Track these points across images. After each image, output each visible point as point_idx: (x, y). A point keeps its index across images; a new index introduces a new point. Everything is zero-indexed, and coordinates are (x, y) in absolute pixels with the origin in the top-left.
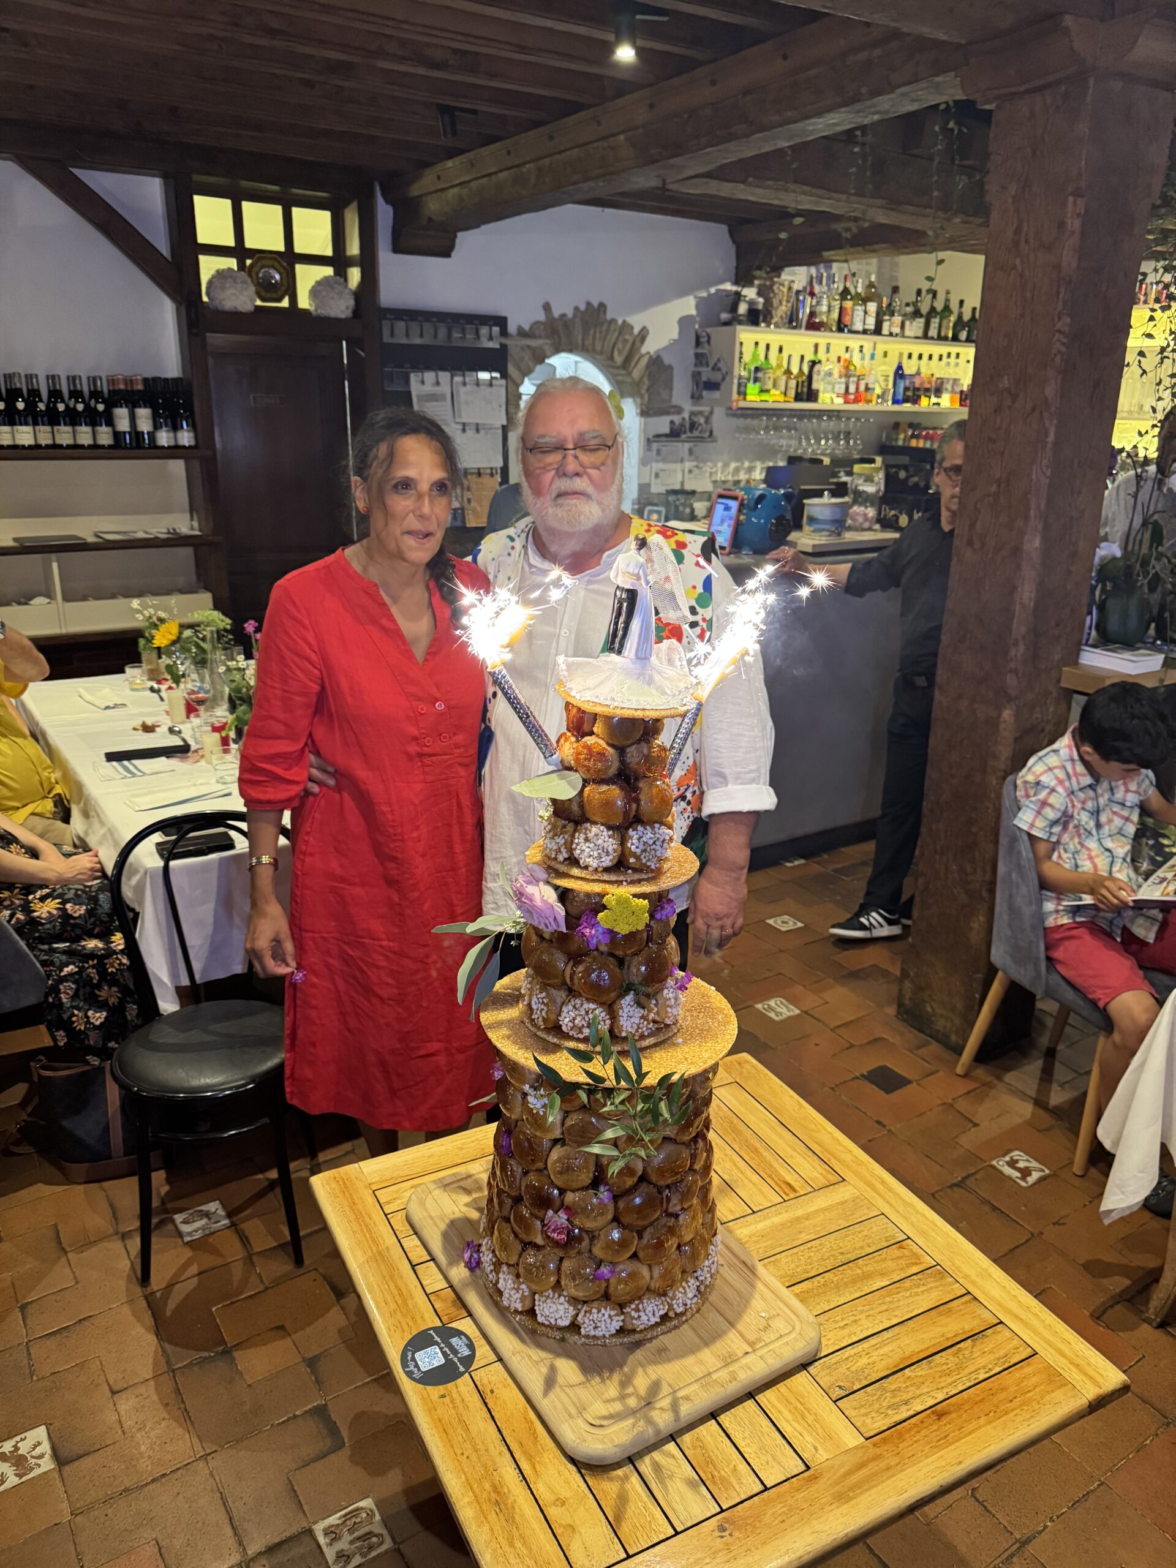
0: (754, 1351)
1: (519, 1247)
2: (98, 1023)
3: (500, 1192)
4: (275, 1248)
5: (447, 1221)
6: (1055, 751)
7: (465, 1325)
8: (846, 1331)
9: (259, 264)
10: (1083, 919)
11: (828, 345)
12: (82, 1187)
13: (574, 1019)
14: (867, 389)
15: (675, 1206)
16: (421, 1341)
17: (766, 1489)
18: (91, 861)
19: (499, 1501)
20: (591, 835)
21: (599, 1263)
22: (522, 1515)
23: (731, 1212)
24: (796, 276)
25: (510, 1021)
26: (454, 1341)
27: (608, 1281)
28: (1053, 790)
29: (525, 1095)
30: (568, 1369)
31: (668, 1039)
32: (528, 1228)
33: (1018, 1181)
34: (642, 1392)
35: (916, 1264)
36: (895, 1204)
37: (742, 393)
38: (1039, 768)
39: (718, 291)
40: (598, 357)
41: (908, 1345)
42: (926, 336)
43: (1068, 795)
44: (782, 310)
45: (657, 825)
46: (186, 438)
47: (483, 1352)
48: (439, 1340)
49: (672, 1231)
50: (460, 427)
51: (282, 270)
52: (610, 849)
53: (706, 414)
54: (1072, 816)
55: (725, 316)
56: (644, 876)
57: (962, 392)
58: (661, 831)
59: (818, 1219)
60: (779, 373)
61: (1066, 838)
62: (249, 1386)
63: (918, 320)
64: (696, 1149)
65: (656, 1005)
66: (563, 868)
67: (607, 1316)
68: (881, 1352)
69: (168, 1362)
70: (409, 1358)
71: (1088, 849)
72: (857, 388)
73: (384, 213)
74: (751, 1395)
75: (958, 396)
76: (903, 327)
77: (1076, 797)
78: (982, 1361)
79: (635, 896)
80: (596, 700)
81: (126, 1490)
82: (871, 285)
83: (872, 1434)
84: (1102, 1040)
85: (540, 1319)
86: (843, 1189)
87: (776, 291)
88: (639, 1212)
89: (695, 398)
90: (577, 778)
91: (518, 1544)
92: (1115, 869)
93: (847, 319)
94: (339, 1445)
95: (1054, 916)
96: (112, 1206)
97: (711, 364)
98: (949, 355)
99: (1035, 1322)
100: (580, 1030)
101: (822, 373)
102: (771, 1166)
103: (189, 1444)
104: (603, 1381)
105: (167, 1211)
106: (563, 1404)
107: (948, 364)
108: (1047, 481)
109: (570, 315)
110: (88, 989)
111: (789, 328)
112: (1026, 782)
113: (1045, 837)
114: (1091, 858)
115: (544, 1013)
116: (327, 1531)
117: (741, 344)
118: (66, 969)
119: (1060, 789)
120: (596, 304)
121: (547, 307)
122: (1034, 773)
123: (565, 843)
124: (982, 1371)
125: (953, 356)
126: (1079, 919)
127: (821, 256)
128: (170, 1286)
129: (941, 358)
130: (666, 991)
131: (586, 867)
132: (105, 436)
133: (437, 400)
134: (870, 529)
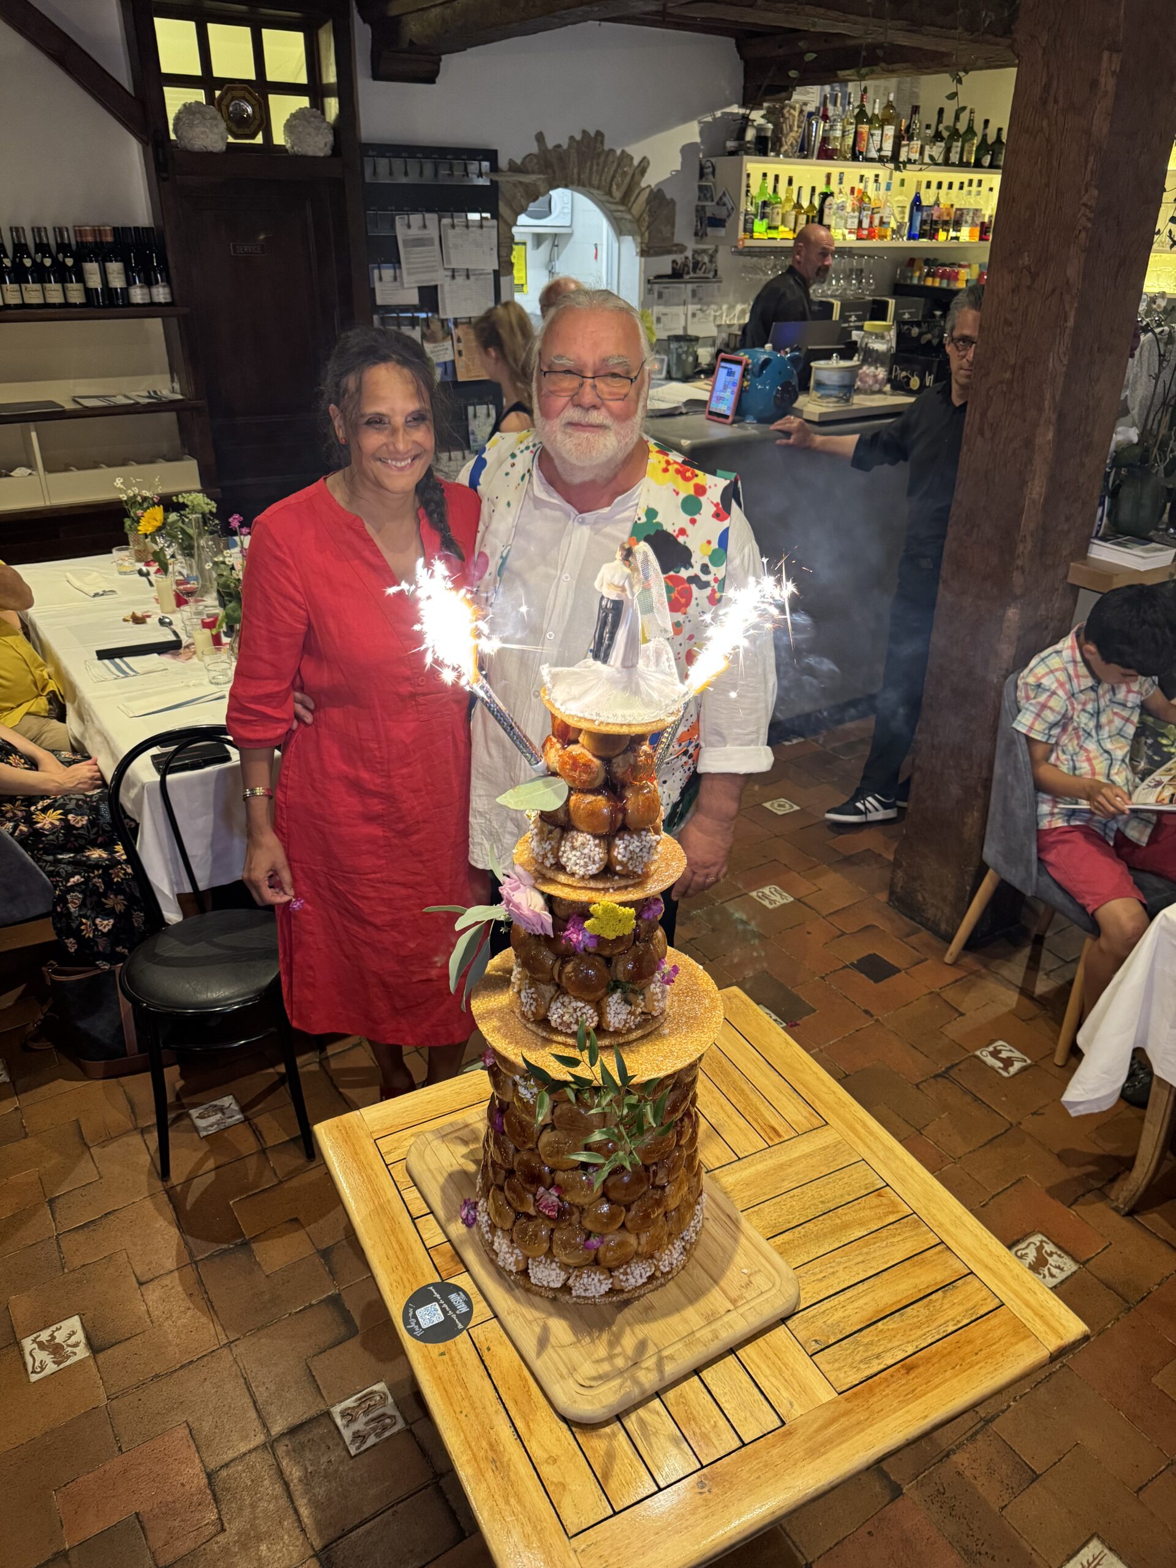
0: (736, 1308)
1: (512, 1215)
2: (106, 930)
3: (494, 1163)
4: (287, 1142)
5: (446, 1175)
6: (1058, 652)
7: (462, 1281)
8: (824, 1283)
9: (229, 96)
10: (1078, 823)
11: (842, 174)
12: (101, 1082)
13: (563, 1016)
14: (882, 223)
15: (660, 1178)
16: (421, 1298)
17: (744, 1445)
18: (90, 770)
19: (497, 1461)
20: (577, 844)
21: (589, 1234)
22: (517, 1473)
23: (718, 1158)
24: (809, 97)
25: (500, 1010)
26: (453, 1297)
27: (597, 1249)
28: (1054, 693)
29: (515, 1084)
30: (560, 1328)
31: (656, 1029)
32: (522, 1200)
33: (1001, 1071)
34: (630, 1352)
35: (893, 1213)
36: (875, 1149)
37: (749, 230)
38: (1041, 670)
39: (724, 114)
40: (595, 192)
41: (882, 1297)
42: (946, 162)
43: (1069, 698)
44: (792, 138)
45: (644, 833)
46: (161, 294)
47: (480, 1309)
48: (438, 1296)
49: (658, 1203)
50: (449, 273)
51: (254, 102)
52: (597, 858)
53: (710, 252)
54: (1072, 718)
55: (731, 144)
56: (631, 882)
57: (983, 224)
58: (648, 838)
59: (801, 1165)
60: (788, 207)
61: (1065, 739)
62: (267, 1276)
63: (938, 144)
64: (682, 1127)
65: (643, 1000)
66: (550, 874)
67: (596, 1280)
68: (856, 1304)
69: (191, 1255)
70: (410, 1315)
71: (1087, 750)
72: (871, 223)
73: (362, 34)
74: (732, 1351)
75: (978, 229)
76: (922, 153)
77: (1076, 699)
78: (951, 1313)
79: (624, 904)
80: (581, 715)
81: (157, 1376)
82: (889, 105)
83: (844, 1388)
84: (1088, 941)
85: (533, 1280)
86: (826, 1134)
87: (787, 115)
88: (627, 1189)
89: (700, 235)
90: (562, 785)
91: (512, 1501)
92: (1114, 771)
93: (862, 146)
94: (352, 1332)
95: (1049, 819)
96: (130, 1102)
97: (716, 199)
98: (971, 182)
99: (1004, 1272)
100: (569, 1026)
101: (835, 206)
102: (757, 1109)
103: (213, 1332)
104: (593, 1341)
105: (182, 1106)
106: (555, 1364)
107: (970, 193)
108: (1064, 369)
109: (565, 146)
110: (95, 898)
111: (799, 157)
112: (1026, 684)
113: (1044, 740)
114: (1089, 760)
115: (533, 1008)
116: (343, 1414)
117: (748, 175)
118: (72, 880)
119: (1061, 692)
120: (592, 134)
121: (540, 138)
122: (1035, 676)
123: (552, 849)
124: (951, 1323)
125: (975, 183)
126: (1073, 823)
127: (836, 76)
128: (189, 1181)
129: (961, 188)
130: (653, 986)
131: (573, 874)
132: (76, 294)
133: (424, 245)
134: (880, 392)
